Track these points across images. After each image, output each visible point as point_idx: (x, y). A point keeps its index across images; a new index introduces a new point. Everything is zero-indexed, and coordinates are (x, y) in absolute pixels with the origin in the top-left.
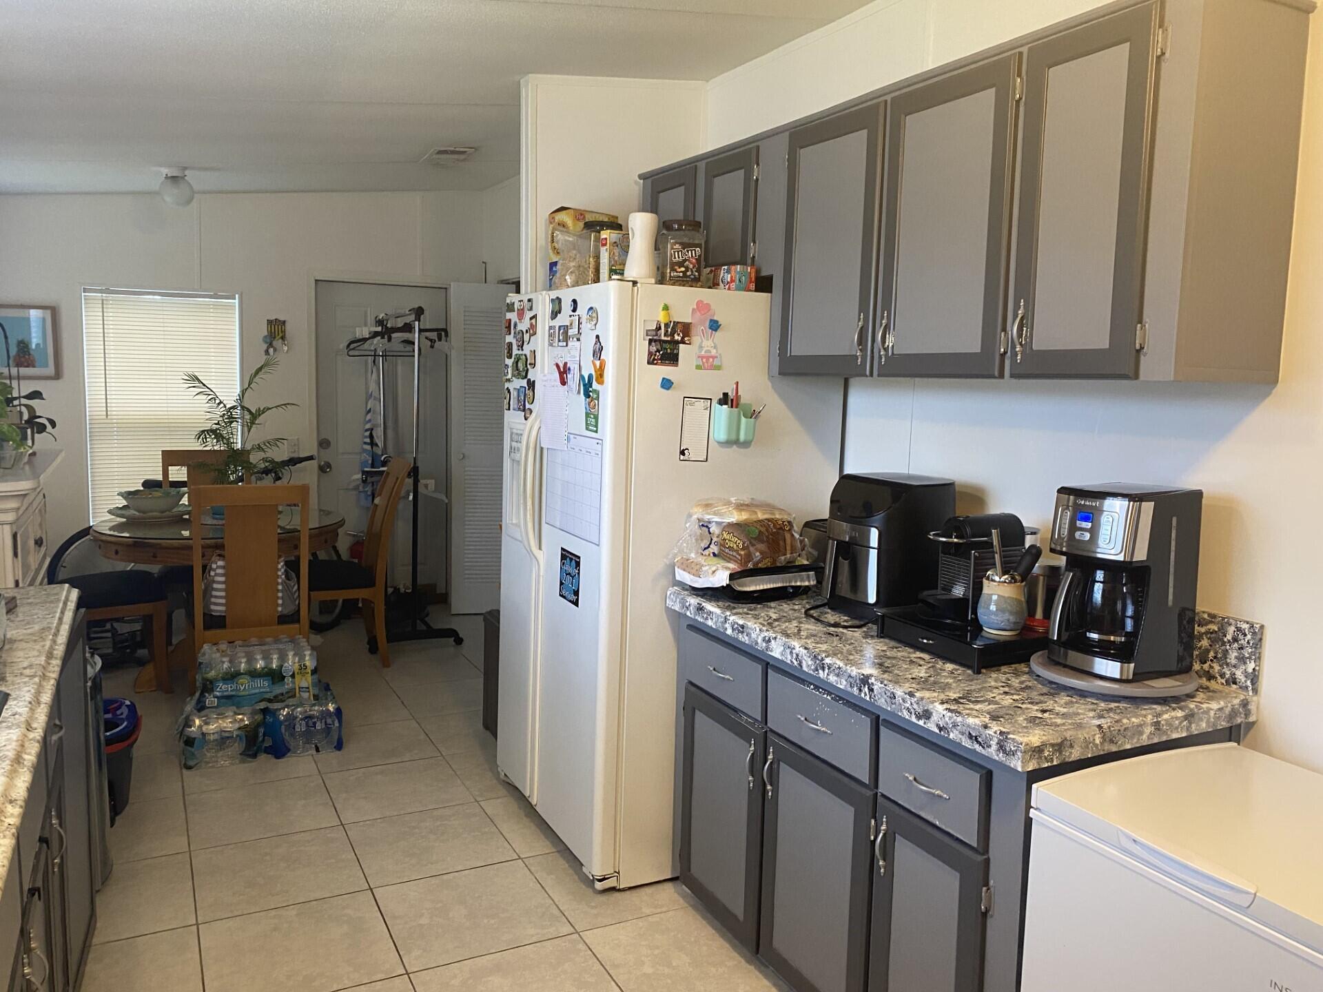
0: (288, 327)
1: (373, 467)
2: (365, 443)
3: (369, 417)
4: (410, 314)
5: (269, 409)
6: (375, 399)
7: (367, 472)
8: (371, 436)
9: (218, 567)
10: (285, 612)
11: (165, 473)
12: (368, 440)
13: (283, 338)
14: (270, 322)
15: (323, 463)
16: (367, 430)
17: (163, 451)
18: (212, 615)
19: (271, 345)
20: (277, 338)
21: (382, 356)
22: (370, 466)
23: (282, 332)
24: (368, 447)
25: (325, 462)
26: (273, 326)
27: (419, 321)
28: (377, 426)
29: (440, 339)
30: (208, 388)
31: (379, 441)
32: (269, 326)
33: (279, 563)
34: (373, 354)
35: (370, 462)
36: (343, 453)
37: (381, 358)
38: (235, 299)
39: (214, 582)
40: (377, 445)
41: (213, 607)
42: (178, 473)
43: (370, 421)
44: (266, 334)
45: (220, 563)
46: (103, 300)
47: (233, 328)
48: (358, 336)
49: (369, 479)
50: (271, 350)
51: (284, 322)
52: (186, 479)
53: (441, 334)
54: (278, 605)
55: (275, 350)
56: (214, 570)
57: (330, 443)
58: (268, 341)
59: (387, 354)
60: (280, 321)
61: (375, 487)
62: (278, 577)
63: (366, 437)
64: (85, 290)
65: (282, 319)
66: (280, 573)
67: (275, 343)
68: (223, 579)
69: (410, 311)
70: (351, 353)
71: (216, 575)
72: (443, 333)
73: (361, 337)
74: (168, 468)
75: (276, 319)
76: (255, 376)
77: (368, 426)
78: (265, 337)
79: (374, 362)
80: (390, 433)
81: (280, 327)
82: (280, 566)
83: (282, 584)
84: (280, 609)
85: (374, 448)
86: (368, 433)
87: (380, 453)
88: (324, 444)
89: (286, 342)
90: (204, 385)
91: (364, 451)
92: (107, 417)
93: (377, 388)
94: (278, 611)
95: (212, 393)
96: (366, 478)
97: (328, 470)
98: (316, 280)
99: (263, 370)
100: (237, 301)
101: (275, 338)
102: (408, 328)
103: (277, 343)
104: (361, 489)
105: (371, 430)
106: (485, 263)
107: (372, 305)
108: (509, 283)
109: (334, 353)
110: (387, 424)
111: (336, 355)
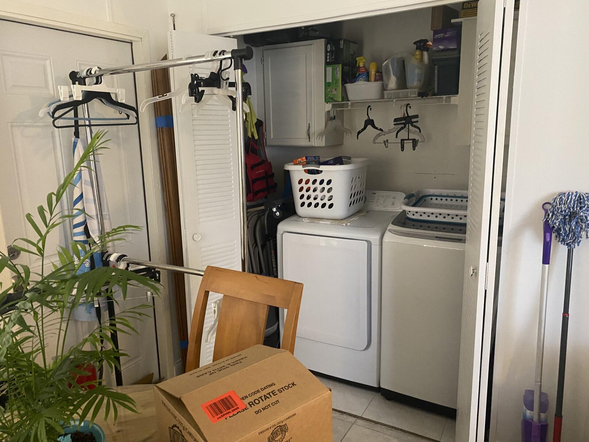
6: (85, 182)
8: (86, 232)
12: (83, 238)
16: (79, 225)
31: (96, 236)
35: (88, 265)
37: (88, 129)
48: (64, 98)
63: (79, 234)
77: (78, 220)
86: (82, 228)
105: (84, 223)
106: (173, 16)
107: (51, 58)
108: (229, 37)
109: (9, 125)
110: (103, 213)
111: (12, 126)
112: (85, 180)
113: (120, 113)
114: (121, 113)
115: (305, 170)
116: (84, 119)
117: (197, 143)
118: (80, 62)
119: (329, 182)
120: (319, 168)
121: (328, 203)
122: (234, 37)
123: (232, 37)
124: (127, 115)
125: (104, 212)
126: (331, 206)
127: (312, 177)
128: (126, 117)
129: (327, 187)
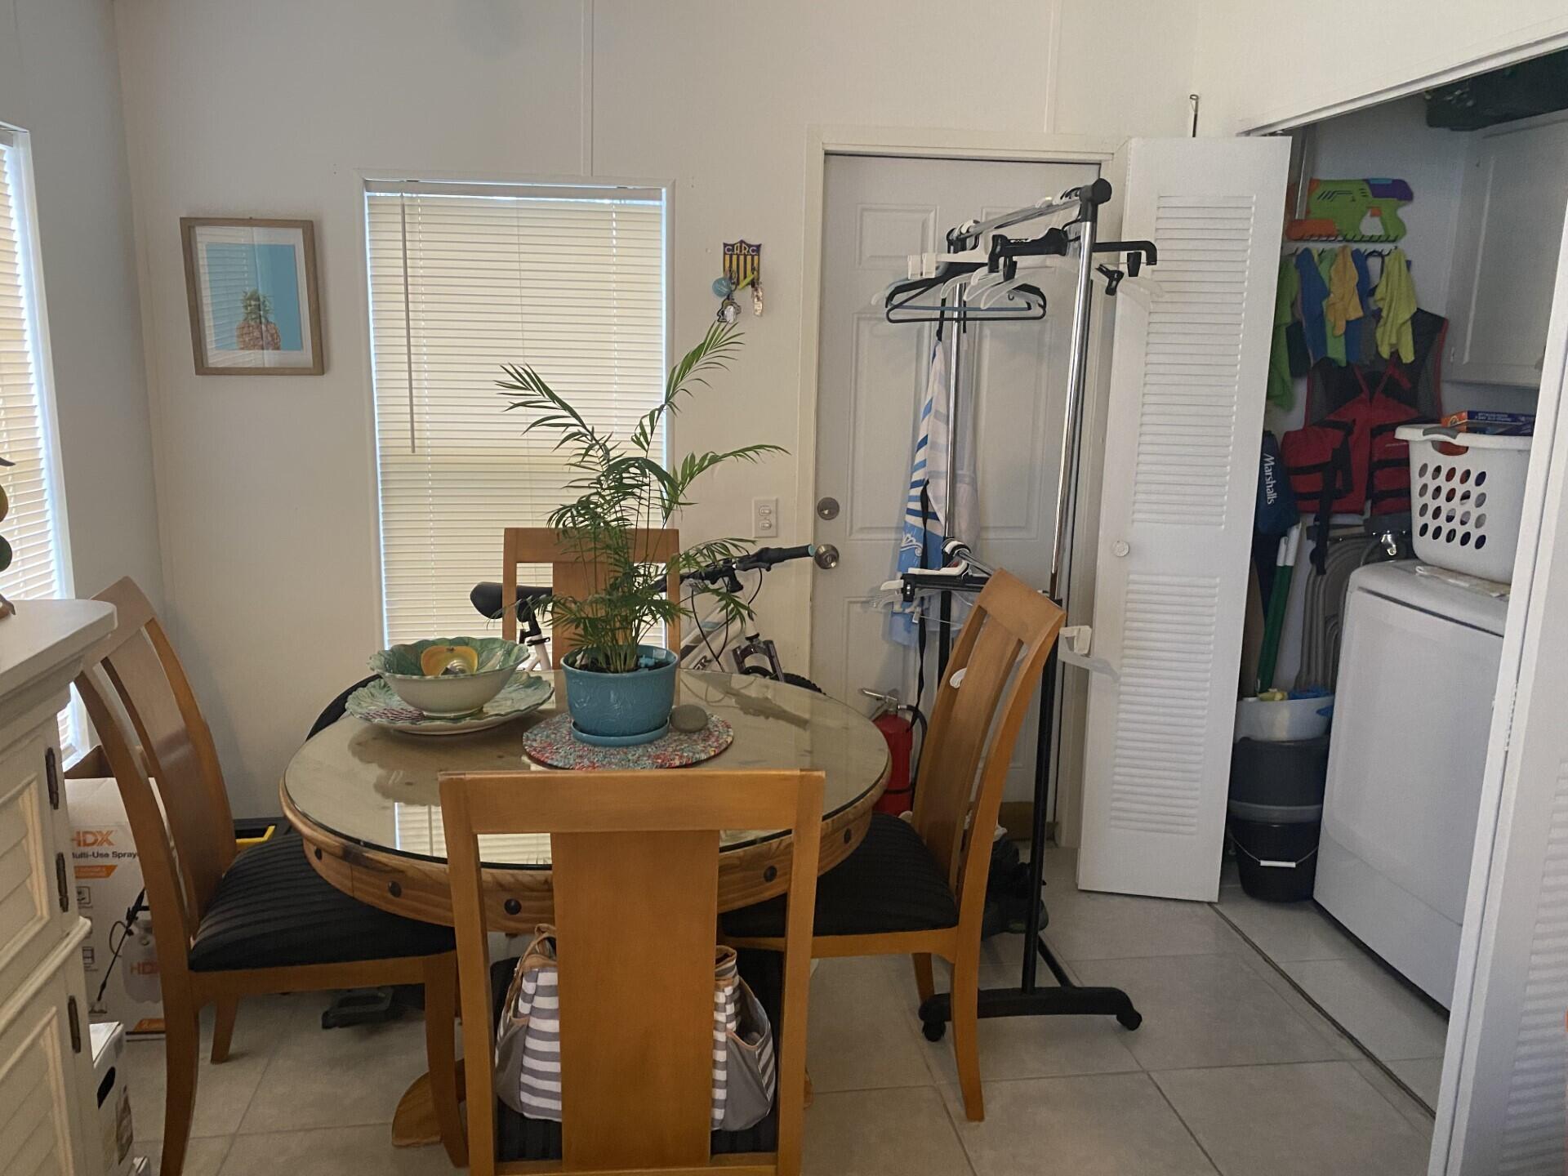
0: (767, 259)
1: (924, 565)
2: (911, 512)
3: (920, 456)
4: (1065, 206)
5: (715, 459)
6: (937, 415)
7: (914, 576)
8: (924, 498)
9: (539, 991)
10: (736, 1125)
11: (510, 573)
12: (917, 506)
13: (753, 284)
14: (729, 249)
15: (823, 550)
16: (914, 485)
17: (507, 530)
18: (522, 1115)
19: (729, 299)
20: (743, 283)
21: (958, 320)
22: (918, 562)
23: (753, 269)
24: (917, 521)
25: (826, 546)
26: (735, 257)
27: (1094, 220)
28: (935, 474)
29: (1134, 271)
30: (565, 407)
31: (939, 508)
32: (728, 257)
33: (718, 988)
34: (937, 314)
35: (919, 552)
36: (862, 529)
37: (956, 325)
38: (660, 199)
39: (528, 1030)
40: (935, 517)
41: (525, 1097)
42: (536, 575)
43: (923, 464)
44: (722, 275)
45: (548, 978)
46: (403, 206)
47: (654, 262)
48: (913, 275)
49: (918, 593)
50: (730, 311)
51: (759, 247)
52: (551, 585)
53: (1140, 253)
54: (713, 1103)
55: (738, 311)
56: (530, 999)
57: (838, 510)
58: (725, 290)
59: (970, 314)
60: (750, 246)
61: (926, 605)
62: (715, 1025)
63: (911, 499)
64: (368, 186)
65: (753, 241)
66: (721, 1017)
67: (737, 295)
68: (552, 1026)
69: (1067, 195)
70: (897, 314)
71: (534, 1011)
72: (1144, 253)
73: (918, 278)
74: (516, 565)
75: (742, 242)
76: (682, 375)
77: (918, 476)
78: (718, 281)
79: (939, 333)
80: (963, 489)
81: (749, 258)
82: (721, 998)
83: (726, 1046)
84: (719, 1114)
85: (929, 521)
86: (917, 491)
87: (940, 532)
88: (827, 509)
89: (760, 294)
90: (554, 398)
91: (906, 528)
92: (413, 451)
93: (944, 392)
94: (713, 1119)
95: (573, 421)
96: (912, 590)
97: (833, 565)
98: (827, 154)
99: (703, 359)
100: (664, 203)
101: (738, 283)
102: (1056, 242)
103: (743, 295)
104: (897, 608)
105: (925, 484)
106: (1195, 98)
107: (938, 207)
108: (1273, 134)
109: (856, 316)
110: (959, 472)
111: (859, 319)
112: (937, 411)
113: (1011, 297)
114: (1011, 300)
115: (1434, 443)
116: (954, 309)
117: (1153, 358)
118: (989, 210)
119: (1481, 478)
120: (1455, 438)
121: (1475, 535)
122: (1285, 132)
123: (1281, 135)
124: (1029, 304)
125: (962, 469)
126: (1481, 541)
127: (1447, 462)
128: (1026, 306)
129: (1475, 492)
